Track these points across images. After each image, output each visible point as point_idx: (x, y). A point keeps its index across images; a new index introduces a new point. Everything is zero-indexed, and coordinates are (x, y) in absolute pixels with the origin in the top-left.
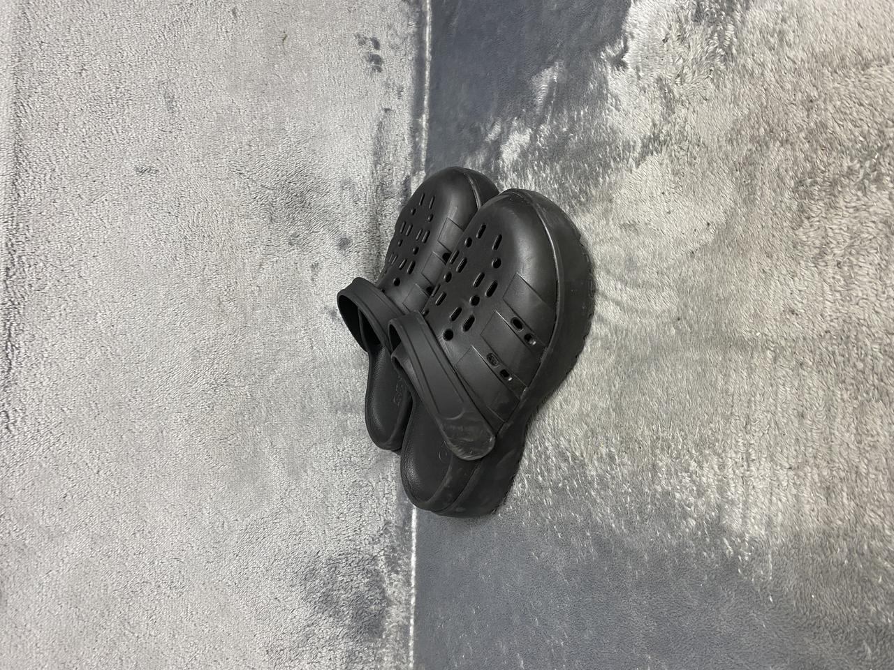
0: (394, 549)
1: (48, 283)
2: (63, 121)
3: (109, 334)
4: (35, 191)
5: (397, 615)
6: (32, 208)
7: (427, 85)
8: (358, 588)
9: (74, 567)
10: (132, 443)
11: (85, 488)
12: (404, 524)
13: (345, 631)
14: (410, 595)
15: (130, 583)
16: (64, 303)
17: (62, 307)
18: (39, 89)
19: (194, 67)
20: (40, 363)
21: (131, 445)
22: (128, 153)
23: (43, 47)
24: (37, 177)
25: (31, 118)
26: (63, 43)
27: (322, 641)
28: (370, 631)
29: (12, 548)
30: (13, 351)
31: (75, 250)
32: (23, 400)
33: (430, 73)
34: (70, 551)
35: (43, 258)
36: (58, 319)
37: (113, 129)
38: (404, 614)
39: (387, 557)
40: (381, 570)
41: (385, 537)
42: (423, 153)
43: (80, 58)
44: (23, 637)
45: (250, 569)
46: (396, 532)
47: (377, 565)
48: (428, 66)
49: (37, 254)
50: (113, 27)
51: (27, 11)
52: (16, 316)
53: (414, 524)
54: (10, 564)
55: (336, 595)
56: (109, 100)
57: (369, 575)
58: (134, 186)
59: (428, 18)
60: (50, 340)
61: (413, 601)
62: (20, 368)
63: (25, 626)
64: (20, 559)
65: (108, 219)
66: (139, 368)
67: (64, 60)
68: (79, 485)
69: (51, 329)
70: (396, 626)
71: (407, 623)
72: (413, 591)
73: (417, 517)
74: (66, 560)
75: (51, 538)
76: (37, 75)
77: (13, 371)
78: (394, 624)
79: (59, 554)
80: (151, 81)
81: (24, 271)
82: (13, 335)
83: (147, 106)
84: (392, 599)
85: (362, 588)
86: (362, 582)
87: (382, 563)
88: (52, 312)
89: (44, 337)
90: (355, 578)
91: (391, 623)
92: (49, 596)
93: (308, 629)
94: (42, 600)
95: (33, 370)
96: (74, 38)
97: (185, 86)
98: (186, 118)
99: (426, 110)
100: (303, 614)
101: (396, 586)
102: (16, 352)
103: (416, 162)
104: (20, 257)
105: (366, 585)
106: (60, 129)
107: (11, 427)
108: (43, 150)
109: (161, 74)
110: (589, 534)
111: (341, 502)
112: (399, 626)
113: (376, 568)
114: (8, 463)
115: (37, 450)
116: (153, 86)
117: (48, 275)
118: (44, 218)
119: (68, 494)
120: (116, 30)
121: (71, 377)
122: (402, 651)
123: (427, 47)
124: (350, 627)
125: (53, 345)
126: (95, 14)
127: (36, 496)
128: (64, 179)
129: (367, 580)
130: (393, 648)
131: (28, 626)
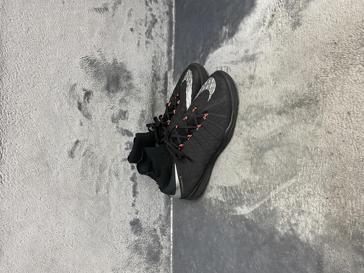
0: (163, 226)
1: (17, 121)
2: (21, 52)
3: (43, 142)
4: (10, 82)
5: (165, 253)
6: (9, 90)
7: (174, 33)
8: (149, 242)
9: (31, 239)
10: (54, 186)
11: (35, 206)
12: (168, 216)
13: (144, 260)
14: (171, 245)
15: (55, 245)
16: (24, 129)
17: (23, 131)
18: (10, 39)
19: (75, 28)
20: (14, 155)
21: (54, 187)
22: (48, 65)
23: (11, 21)
24: (10, 76)
25: (7, 52)
26: (20, 20)
27: (135, 265)
28: (154, 260)
29: (5, 232)
30: (2, 150)
31: (28, 107)
32: (7, 170)
33: (175, 28)
34: (30, 232)
35: (14, 110)
36: (21, 136)
37: (42, 55)
38: (168, 253)
39: (161, 229)
40: (158, 235)
41: (160, 221)
42: (173, 61)
43: (27, 25)
44: (11, 268)
45: (105, 236)
46: (164, 219)
47: (157, 233)
48: (174, 25)
49: (11, 109)
50: (41, 12)
51: (4, 6)
52: (4, 135)
53: (172, 216)
54: (4, 238)
55: (140, 246)
56: (40, 43)
57: (154, 237)
58: (52, 79)
59: (174, 4)
60: (18, 145)
61: (172, 247)
62: (6, 157)
63: (12, 263)
64: (8, 236)
65: (41, 93)
66: (56, 155)
67: (20, 26)
68: (32, 205)
69: (18, 140)
70: (165, 257)
71: (169, 256)
72: (172, 243)
73: (173, 213)
74: (28, 236)
75: (21, 227)
76: (9, 33)
77: (3, 158)
78: (164, 257)
79: (25, 233)
80: (58, 35)
81: (6, 116)
82: (2, 143)
83: (56, 45)
84: (163, 246)
85: (150, 242)
86: (150, 240)
87: (159, 232)
88: (19, 133)
89: (15, 143)
90: (148, 238)
91: (163, 256)
92: (21, 251)
93: (129, 260)
94: (18, 253)
95: (11, 157)
96: (24, 17)
97: (72, 36)
98: (73, 50)
99: (174, 43)
100: (127, 254)
101: (165, 241)
102: (4, 150)
103: (170, 65)
104: (4, 110)
105: (153, 241)
106: (20, 56)
107: (3, 182)
108: (13, 65)
109: (62, 32)
110: (243, 223)
111: (141, 207)
112: (166, 257)
113: (156, 234)
114: (2, 197)
115: (14, 191)
116: (59, 37)
117: (16, 118)
118: (14, 94)
119: (28, 208)
120: (42, 13)
121: (27, 160)
122: (168, 267)
123: (174, 17)
124: (146, 258)
125: (19, 147)
126: (33, 7)
127: (14, 210)
128: (22, 77)
129: (153, 239)
130: (164, 266)
131: (13, 263)
